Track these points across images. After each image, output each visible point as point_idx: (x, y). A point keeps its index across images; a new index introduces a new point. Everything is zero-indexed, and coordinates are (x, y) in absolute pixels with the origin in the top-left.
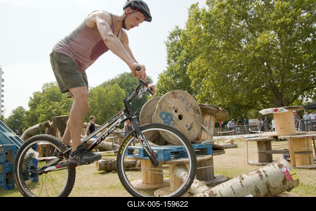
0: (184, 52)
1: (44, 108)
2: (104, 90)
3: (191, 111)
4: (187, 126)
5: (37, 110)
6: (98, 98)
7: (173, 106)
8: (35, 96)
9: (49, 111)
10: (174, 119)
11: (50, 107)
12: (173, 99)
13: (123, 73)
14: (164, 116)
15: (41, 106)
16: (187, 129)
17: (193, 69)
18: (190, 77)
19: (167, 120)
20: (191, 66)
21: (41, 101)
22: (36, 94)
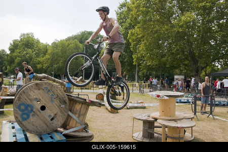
0: (129, 21)
1: (20, 53)
2: (67, 44)
3: (57, 102)
4: (50, 116)
5: (15, 54)
6: (62, 49)
7: (35, 97)
8: (14, 43)
9: (24, 55)
10: (34, 110)
11: (25, 52)
12: (36, 91)
13: (83, 31)
14: (23, 107)
15: (18, 51)
16: (49, 119)
17: (133, 34)
18: (130, 41)
19: (26, 112)
20: (132, 33)
21: (18, 47)
22: (15, 41)
